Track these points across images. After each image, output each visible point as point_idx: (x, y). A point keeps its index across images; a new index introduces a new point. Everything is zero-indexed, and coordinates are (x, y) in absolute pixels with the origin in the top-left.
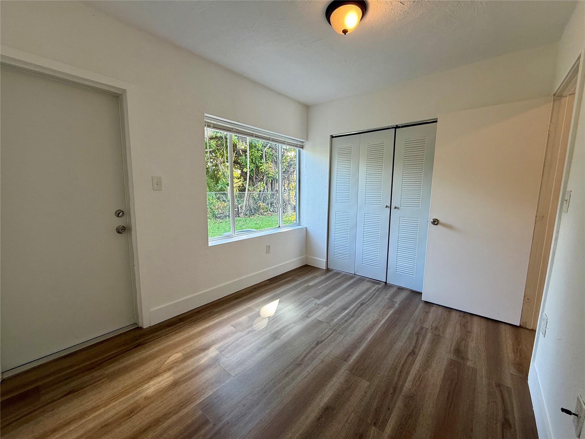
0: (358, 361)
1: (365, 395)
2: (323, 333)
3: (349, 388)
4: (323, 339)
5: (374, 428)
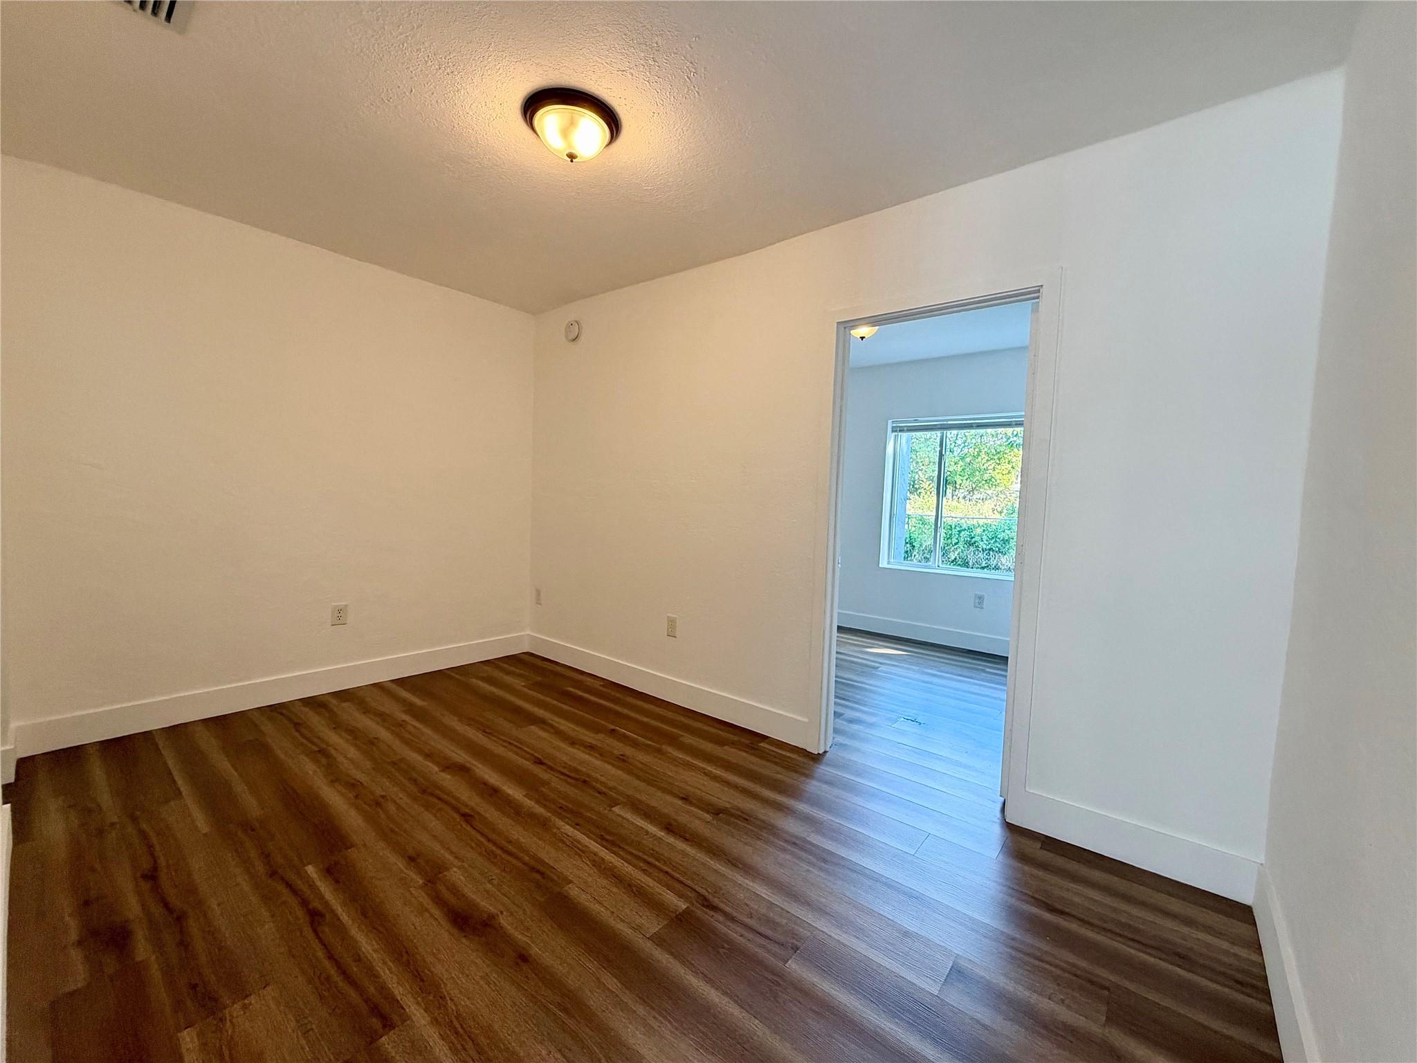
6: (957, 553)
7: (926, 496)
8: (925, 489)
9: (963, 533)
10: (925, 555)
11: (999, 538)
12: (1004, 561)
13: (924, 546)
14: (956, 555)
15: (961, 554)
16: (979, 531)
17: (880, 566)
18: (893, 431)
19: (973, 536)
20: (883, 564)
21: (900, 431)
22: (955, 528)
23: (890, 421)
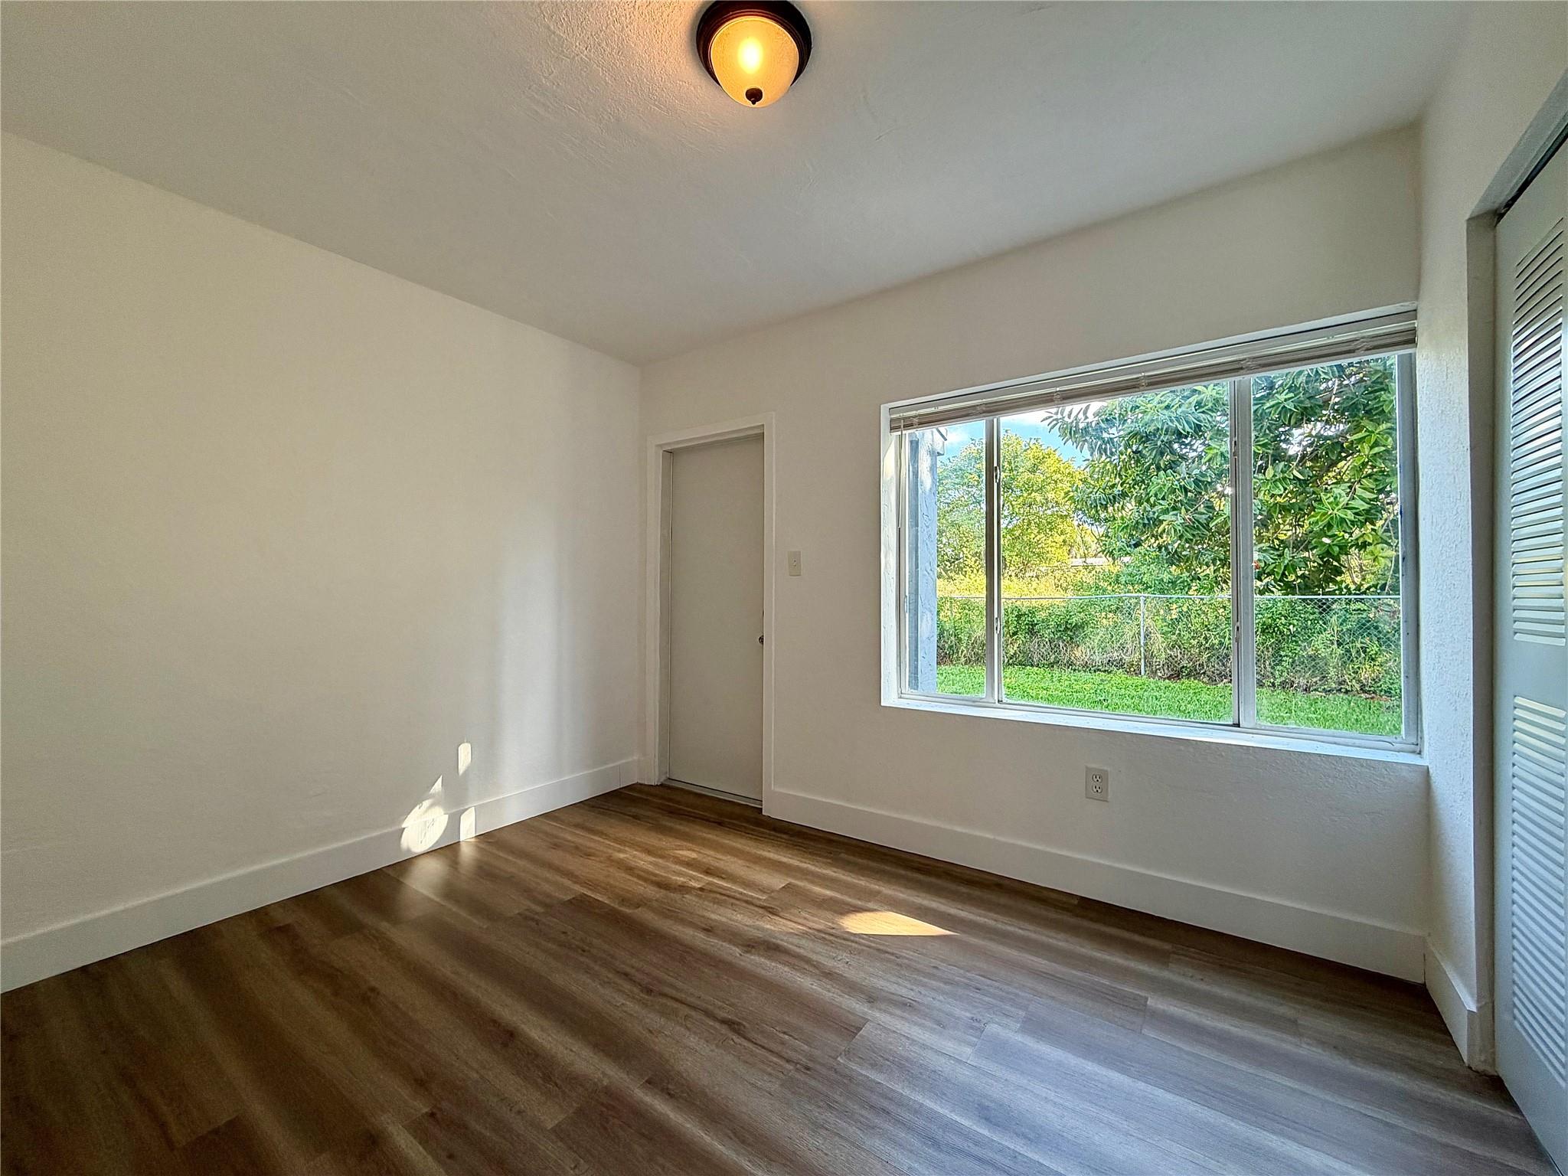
0: (639, 1115)
1: (513, 1109)
2: (786, 1037)
3: (547, 1078)
4: (753, 1035)
5: (425, 1110)
6: (1016, 645)
7: (973, 575)
8: (971, 567)
9: (1023, 618)
10: (976, 650)
11: (1071, 624)
12: (1078, 654)
13: (973, 639)
14: (1015, 648)
15: (1022, 647)
16: (1043, 615)
17: (882, 704)
18: (892, 429)
19: (1036, 622)
20: (890, 698)
21: (906, 427)
22: (1012, 613)
23: (884, 408)
